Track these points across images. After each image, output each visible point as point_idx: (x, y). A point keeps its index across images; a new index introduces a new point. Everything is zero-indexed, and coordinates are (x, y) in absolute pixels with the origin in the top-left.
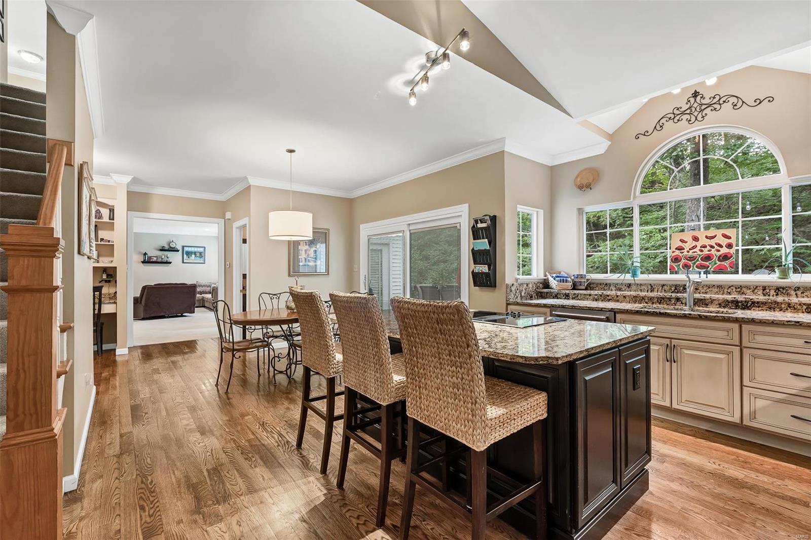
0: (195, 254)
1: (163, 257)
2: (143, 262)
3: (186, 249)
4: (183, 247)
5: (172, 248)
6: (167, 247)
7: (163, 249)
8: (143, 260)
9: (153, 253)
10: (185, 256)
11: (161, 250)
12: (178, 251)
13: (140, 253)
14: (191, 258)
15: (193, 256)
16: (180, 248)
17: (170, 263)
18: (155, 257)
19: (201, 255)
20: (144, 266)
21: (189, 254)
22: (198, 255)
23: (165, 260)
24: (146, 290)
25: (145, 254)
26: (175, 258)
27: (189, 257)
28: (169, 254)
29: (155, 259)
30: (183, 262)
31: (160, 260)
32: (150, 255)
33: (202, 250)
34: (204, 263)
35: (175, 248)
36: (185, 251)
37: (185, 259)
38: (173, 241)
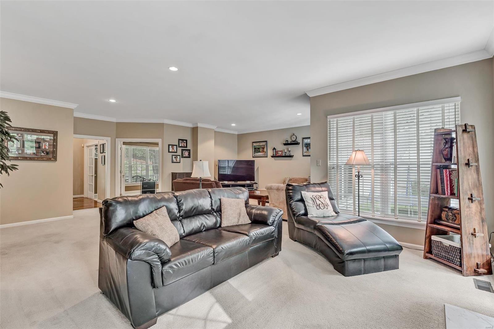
1: (286, 151)
2: (272, 157)
3: (306, 141)
4: (303, 139)
6: (289, 141)
9: (280, 147)
11: (285, 144)
12: (299, 144)
13: (271, 148)
16: (300, 141)
17: (291, 156)
18: (280, 151)
23: (288, 153)
25: (274, 149)
26: (296, 151)
28: (291, 147)
30: (303, 155)
31: (283, 154)
32: (276, 150)
35: (295, 142)
36: (305, 144)
37: (305, 152)
38: (294, 134)
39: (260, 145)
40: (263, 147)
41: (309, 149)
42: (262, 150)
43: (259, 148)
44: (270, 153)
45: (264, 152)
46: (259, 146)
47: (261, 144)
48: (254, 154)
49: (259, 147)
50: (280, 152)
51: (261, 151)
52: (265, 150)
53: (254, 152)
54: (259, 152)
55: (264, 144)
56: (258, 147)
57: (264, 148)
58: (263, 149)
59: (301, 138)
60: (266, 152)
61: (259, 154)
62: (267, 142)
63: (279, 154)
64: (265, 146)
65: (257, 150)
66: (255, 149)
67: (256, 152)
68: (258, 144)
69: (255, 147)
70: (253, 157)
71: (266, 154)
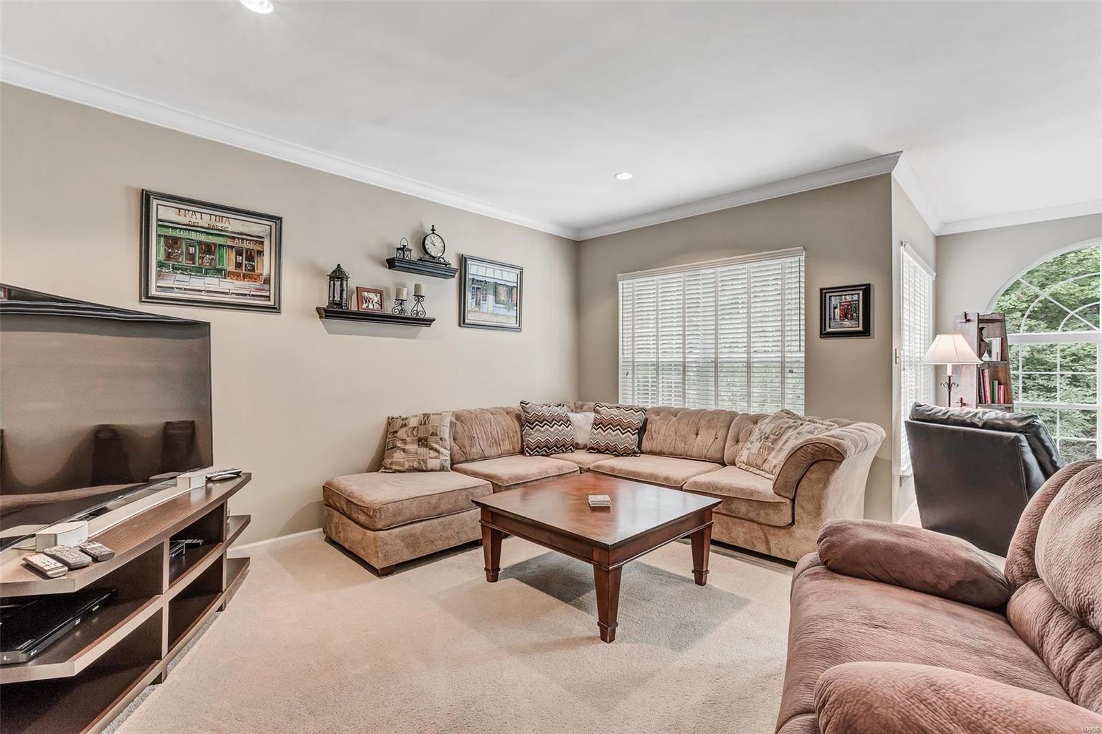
0: (496, 293)
1: (402, 296)
2: (324, 314)
3: (473, 270)
4: (463, 260)
5: (434, 259)
6: (415, 254)
7: (399, 262)
8: (325, 304)
9: (366, 274)
10: (469, 295)
11: (391, 264)
12: (448, 273)
13: (312, 269)
14: (484, 307)
15: (491, 298)
16: (453, 263)
17: (428, 322)
18: (375, 292)
19: (515, 293)
20: (330, 332)
21: (480, 289)
22: (503, 296)
23: (410, 308)
25: (338, 275)
27: (478, 303)
28: (425, 284)
29: (374, 303)
30: (462, 322)
31: (390, 308)
33: (510, 277)
34: (518, 330)
35: (440, 263)
36: (469, 279)
37: (468, 312)
38: (433, 230)
39: (219, 225)
40: (251, 246)
41: (482, 302)
42: (239, 265)
43: (208, 249)
45: (251, 275)
46: (207, 231)
47: (235, 225)
48: (160, 276)
49: (212, 240)
50: (372, 295)
51: (232, 268)
52: (265, 266)
53: (160, 265)
54: (220, 272)
55: (256, 228)
56: (203, 238)
57: (260, 253)
58: (250, 258)
59: (458, 255)
60: (267, 281)
61: (212, 282)
62: (277, 220)
63: (371, 306)
64: (267, 243)
65: (191, 257)
66: (173, 242)
67: (184, 270)
68: (204, 219)
69: (170, 233)
70: (146, 296)
71: (267, 294)
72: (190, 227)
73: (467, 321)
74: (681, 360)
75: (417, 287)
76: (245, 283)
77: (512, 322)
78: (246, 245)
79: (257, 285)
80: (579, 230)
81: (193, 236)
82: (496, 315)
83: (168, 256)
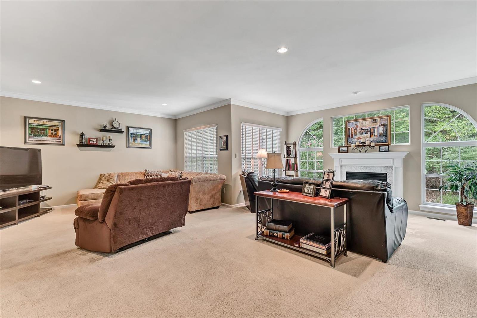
0: (141, 137)
1: (105, 139)
2: (79, 145)
3: (131, 131)
4: (128, 128)
5: (116, 128)
6: (109, 127)
7: (103, 130)
8: (79, 143)
9: (92, 134)
10: (130, 138)
11: (102, 130)
12: (122, 132)
13: (74, 133)
14: (136, 142)
15: (139, 139)
16: (124, 129)
17: (113, 147)
18: (95, 139)
19: (148, 138)
20: (81, 150)
21: (134, 136)
22: (144, 138)
23: (107, 143)
24: (116, 195)
25: (82, 135)
26: (119, 140)
27: (134, 141)
28: (112, 135)
29: (94, 142)
30: (128, 146)
31: (100, 143)
32: (87, 136)
33: (147, 132)
34: (151, 148)
35: (118, 129)
36: (130, 133)
37: (130, 143)
38: (116, 120)
39: (46, 123)
40: (56, 128)
41: (135, 140)
42: (52, 133)
43: (43, 130)
44: (71, 139)
45: (55, 136)
46: (43, 125)
47: (50, 123)
48: (29, 137)
49: (44, 127)
50: (93, 140)
51: (50, 134)
52: (60, 133)
53: (29, 134)
54: (46, 136)
55: (57, 123)
56: (41, 127)
57: (58, 130)
58: (55, 131)
59: (126, 126)
60: (60, 137)
61: (44, 138)
62: (63, 121)
63: (93, 143)
64: (60, 127)
65: (38, 132)
66: (33, 129)
67: (36, 135)
68: (42, 122)
69: (32, 126)
70: (26, 143)
71: (60, 141)
72: (38, 125)
73: (129, 146)
74: (196, 157)
75: (109, 137)
76: (54, 138)
77: (148, 146)
78: (54, 128)
79: (57, 138)
80: (175, 116)
81: (39, 127)
82: (141, 144)
83: (32, 132)
